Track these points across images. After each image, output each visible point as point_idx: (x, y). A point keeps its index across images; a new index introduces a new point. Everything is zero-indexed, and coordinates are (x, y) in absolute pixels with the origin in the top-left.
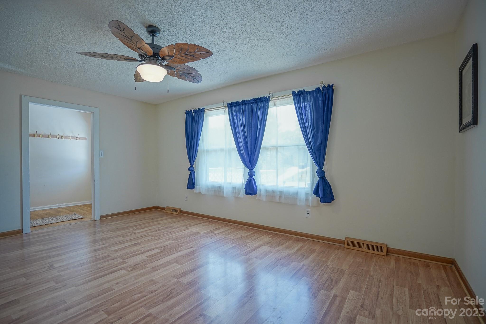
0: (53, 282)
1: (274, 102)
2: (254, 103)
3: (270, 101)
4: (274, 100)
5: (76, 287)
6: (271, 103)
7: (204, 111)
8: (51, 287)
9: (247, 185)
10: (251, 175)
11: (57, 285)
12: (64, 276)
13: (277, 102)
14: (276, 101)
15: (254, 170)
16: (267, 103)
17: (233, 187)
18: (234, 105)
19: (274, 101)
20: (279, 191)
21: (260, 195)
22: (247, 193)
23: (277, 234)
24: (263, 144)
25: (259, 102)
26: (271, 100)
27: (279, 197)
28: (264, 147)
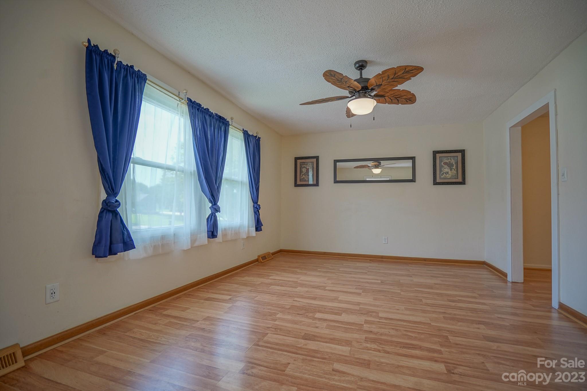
0: (451, 341)
5: (430, 324)
8: (454, 336)
9: (214, 224)
11: (447, 335)
12: (438, 342)
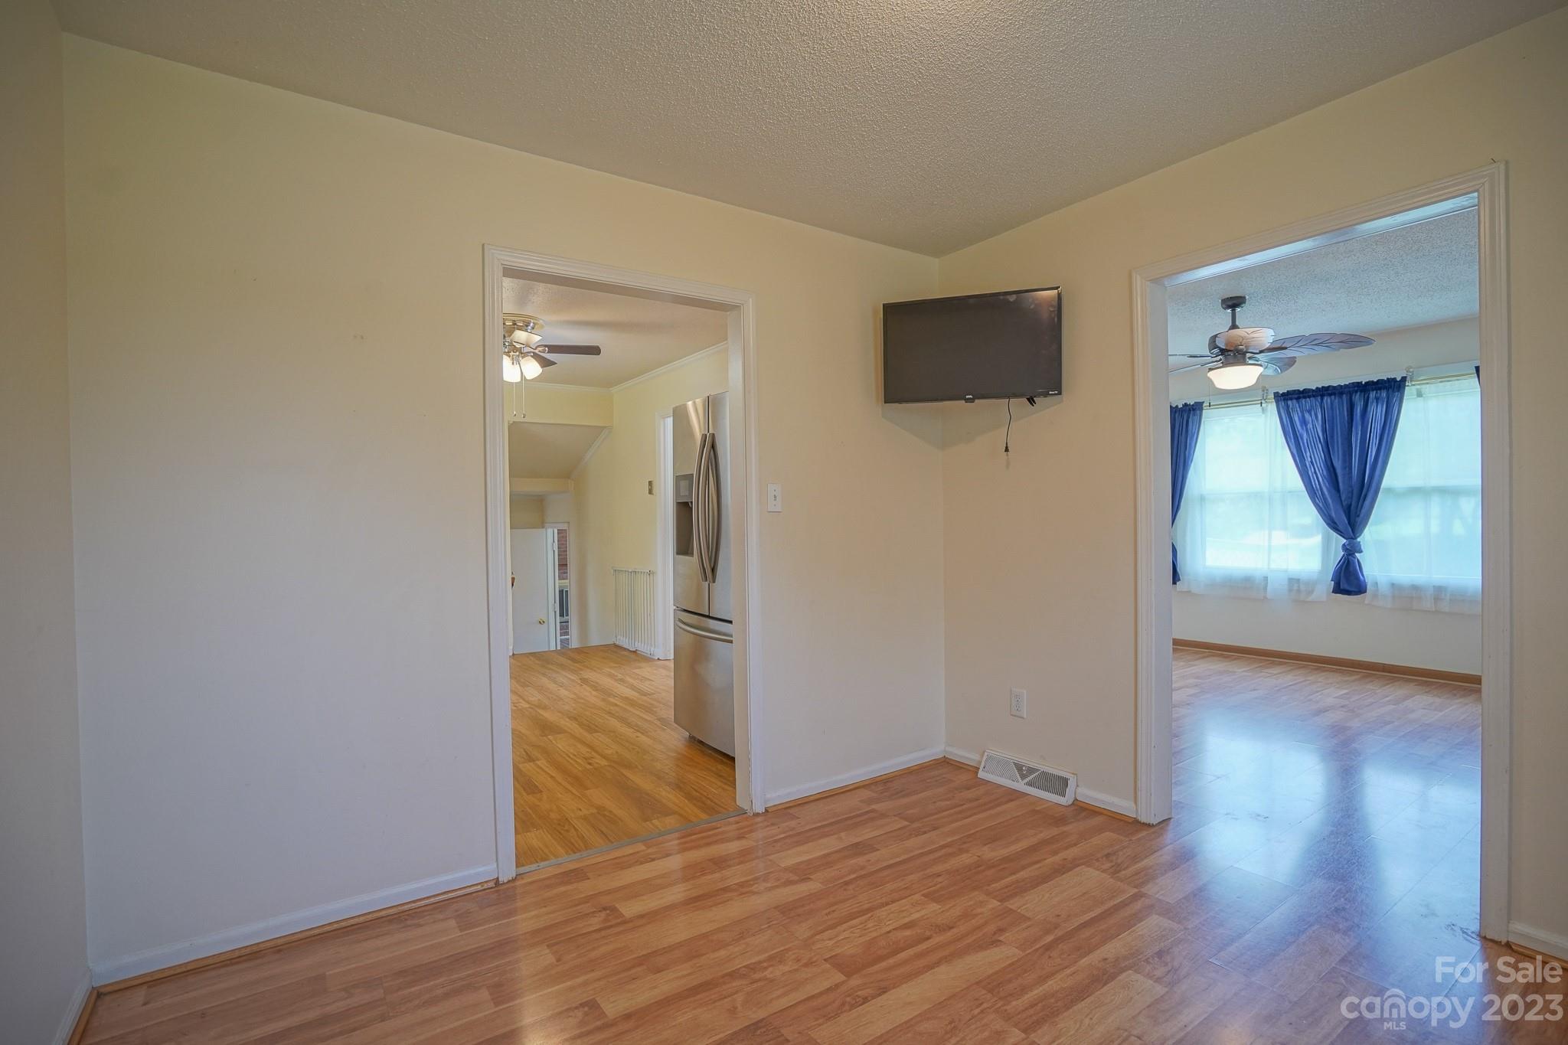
1: (1417, 389)
2: (1356, 392)
3: (1406, 388)
4: (1419, 384)
6: (1409, 391)
7: (1201, 409)
9: (1340, 573)
10: (1351, 552)
13: (1426, 389)
14: (1423, 386)
15: (1359, 539)
16: (1398, 391)
17: (1291, 577)
18: (1296, 396)
19: (1418, 387)
20: (1434, 586)
21: (1375, 596)
22: (1338, 589)
23: (1426, 682)
24: (1386, 482)
25: (1373, 390)
26: (1408, 386)
27: (1434, 599)
28: (1389, 490)
